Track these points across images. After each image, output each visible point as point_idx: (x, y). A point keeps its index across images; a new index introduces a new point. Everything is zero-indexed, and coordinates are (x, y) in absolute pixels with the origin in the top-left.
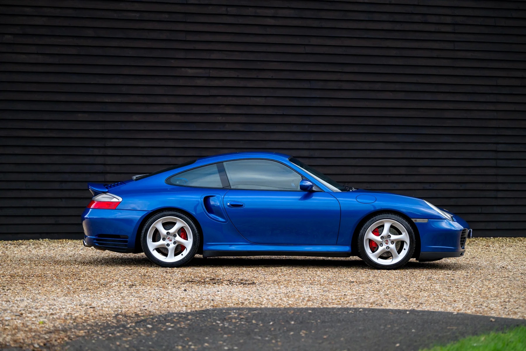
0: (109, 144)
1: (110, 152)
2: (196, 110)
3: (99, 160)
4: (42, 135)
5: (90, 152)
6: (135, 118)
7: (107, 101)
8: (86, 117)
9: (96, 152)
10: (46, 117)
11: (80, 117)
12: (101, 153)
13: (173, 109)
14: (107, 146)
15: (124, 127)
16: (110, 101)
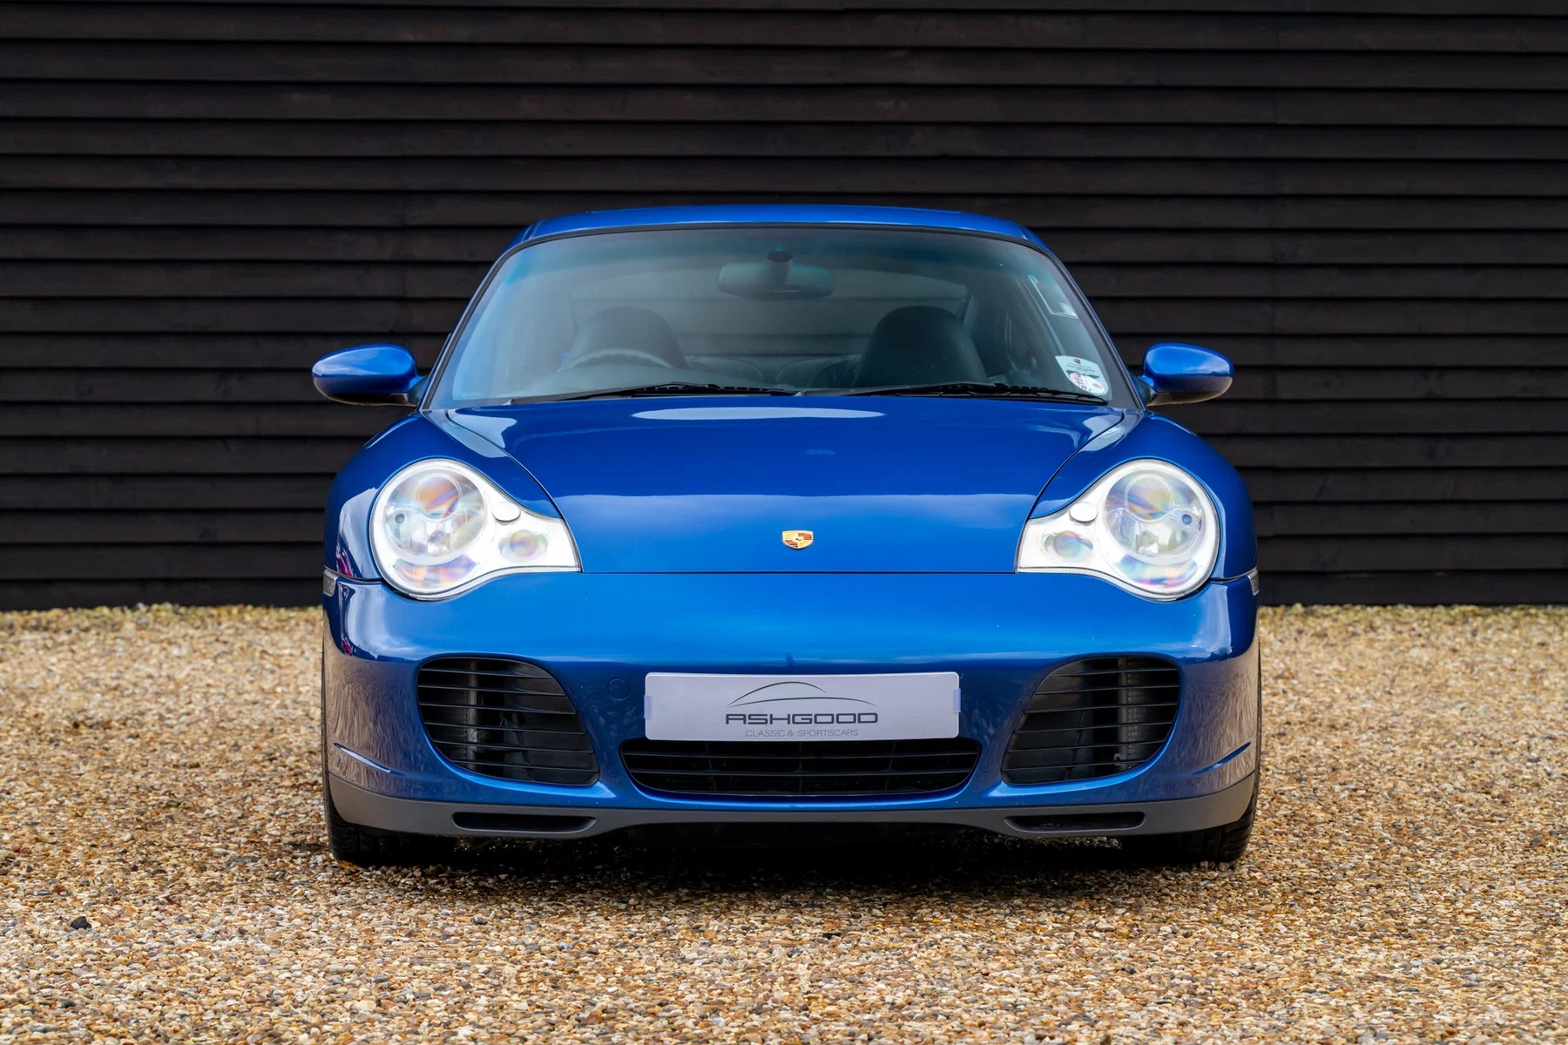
0: (420, 214)
1: (422, 248)
2: (784, 71)
3: (380, 283)
4: (141, 180)
5: (341, 248)
6: (529, 107)
7: (411, 38)
8: (324, 105)
9: (368, 248)
10: (159, 107)
11: (299, 104)
12: (387, 254)
13: (682, 69)
14: (410, 222)
15: (478, 145)
16: (421, 38)
